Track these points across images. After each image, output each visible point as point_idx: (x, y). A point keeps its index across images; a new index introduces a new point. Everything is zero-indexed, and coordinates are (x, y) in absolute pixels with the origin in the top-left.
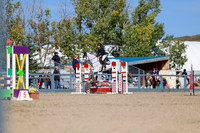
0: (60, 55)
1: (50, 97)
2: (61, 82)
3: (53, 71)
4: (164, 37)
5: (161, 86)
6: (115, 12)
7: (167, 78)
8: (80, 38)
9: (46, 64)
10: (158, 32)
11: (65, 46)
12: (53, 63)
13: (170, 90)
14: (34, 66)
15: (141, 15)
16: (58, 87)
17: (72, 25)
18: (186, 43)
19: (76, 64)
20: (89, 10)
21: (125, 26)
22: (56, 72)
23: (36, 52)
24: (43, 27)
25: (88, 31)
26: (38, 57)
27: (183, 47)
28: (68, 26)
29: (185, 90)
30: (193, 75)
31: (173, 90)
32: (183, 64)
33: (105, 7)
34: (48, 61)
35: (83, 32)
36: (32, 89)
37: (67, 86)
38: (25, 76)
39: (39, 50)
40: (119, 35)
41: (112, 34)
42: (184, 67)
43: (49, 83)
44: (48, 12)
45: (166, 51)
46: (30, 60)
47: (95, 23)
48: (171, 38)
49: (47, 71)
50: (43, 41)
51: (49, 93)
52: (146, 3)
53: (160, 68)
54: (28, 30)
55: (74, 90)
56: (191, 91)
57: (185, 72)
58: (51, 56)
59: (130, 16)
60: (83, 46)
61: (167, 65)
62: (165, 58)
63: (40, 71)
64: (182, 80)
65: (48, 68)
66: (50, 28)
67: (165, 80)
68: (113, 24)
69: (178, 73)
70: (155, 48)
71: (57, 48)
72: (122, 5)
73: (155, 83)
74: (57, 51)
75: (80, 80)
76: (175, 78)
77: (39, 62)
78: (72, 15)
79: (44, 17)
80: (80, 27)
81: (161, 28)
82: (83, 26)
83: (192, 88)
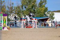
0: (17, 16)
1: (13, 29)
2: (17, 25)
3: (14, 21)
4: (48, 11)
5: (47, 26)
6: (33, 4)
7: (49, 24)
8: (23, 11)
9: (12, 19)
10: (46, 10)
11: (18, 14)
12: (14, 19)
13: (49, 27)
14: (9, 20)
15: (41, 5)
16: (16, 26)
17: (20, 7)
18: (54, 13)
19: (21, 19)
20: (25, 3)
21: (36, 8)
22: (15, 22)
23: (9, 16)
24: (11, 8)
25: (25, 9)
26: (10, 17)
27: (53, 14)
28: (19, 8)
29: (54, 27)
30: (56, 23)
31: (50, 27)
32: (53, 19)
33: (30, 2)
34: (13, 18)
35: (23, 9)
36: (8, 27)
37: (19, 26)
38: (6, 23)
39: (10, 15)
40: (34, 10)
41: (32, 10)
42: (54, 20)
43: (13, 25)
44: (13, 4)
45: (48, 15)
46: (8, 18)
47: (27, 7)
48: (50, 11)
49: (13, 21)
50: (11, 12)
51: (13, 28)
52: (42, 1)
53: (47, 21)
54: (7, 9)
55: (21, 27)
56: (56, 27)
57: (54, 22)
58: (14, 17)
59: (38, 5)
60: (23, 14)
61: (49, 20)
62: (48, 17)
63: (11, 21)
64: (53, 24)
65: (13, 20)
66: (14, 8)
67: (48, 24)
68: (32, 7)
69: (52, 22)
70: (45, 14)
71: (16, 14)
72: (35, 1)
73: (45, 25)
74: (16, 15)
75: (23, 24)
76: (51, 24)
77: (10, 18)
78: (20, 5)
79: (12, 5)
80: (23, 8)
81: (47, 8)
82: (24, 8)
83: (56, 26)
